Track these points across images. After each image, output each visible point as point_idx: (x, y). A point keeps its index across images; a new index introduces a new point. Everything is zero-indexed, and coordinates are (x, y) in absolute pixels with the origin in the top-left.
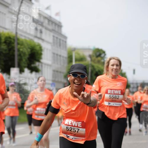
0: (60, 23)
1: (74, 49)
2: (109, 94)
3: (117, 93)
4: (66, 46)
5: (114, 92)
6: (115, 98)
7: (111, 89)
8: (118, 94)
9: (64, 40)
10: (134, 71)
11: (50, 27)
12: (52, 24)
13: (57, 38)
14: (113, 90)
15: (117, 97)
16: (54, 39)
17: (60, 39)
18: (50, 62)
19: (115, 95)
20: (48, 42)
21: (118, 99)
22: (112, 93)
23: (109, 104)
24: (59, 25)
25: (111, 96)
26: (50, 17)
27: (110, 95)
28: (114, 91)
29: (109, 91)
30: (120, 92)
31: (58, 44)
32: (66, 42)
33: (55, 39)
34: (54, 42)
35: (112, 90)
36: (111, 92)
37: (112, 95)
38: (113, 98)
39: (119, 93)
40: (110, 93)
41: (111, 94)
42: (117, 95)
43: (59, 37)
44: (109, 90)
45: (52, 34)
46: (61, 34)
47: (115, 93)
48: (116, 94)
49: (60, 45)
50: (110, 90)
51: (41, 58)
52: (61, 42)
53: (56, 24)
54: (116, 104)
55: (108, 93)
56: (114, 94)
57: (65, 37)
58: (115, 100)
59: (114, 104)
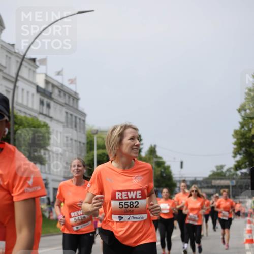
0: (76, 93)
1: (96, 132)
2: (119, 199)
3: (134, 197)
4: (84, 128)
5: (128, 196)
6: (132, 206)
7: (121, 191)
9: (82, 118)
10: (182, 163)
11: (62, 100)
12: (65, 95)
13: (71, 115)
14: (126, 192)
15: (135, 205)
16: (67, 117)
17: (76, 117)
19: (129, 201)
20: (58, 121)
21: (136, 207)
22: (124, 198)
24: (75, 98)
25: (123, 204)
26: (62, 85)
27: (120, 203)
28: (127, 194)
29: (118, 195)
31: (74, 124)
32: (84, 121)
33: (69, 116)
34: (67, 122)
35: (124, 193)
36: (122, 196)
37: (124, 201)
38: (126, 206)
39: (138, 197)
40: (120, 198)
41: (122, 199)
42: (134, 201)
43: (75, 114)
44: (117, 193)
45: (64, 110)
46: (77, 110)
47: (130, 197)
48: (132, 199)
49: (76, 126)
50: (120, 193)
52: (78, 121)
53: (70, 95)
54: (134, 218)
55: (117, 198)
56: (128, 199)
57: (84, 115)
58: (132, 209)
59: (131, 218)
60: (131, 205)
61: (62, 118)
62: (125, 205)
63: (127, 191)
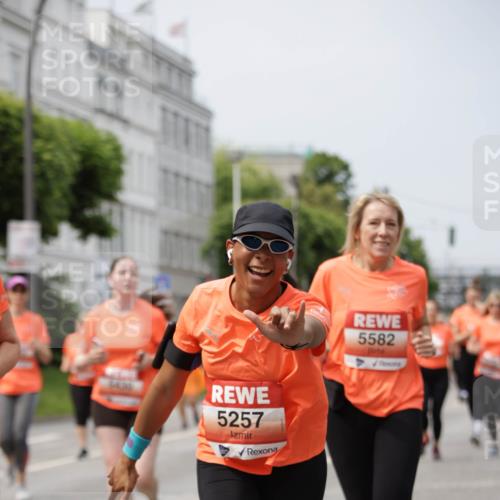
0: (186, 60)
1: (239, 156)
2: (359, 328)
3: (387, 326)
4: (208, 146)
5: (376, 323)
6: (381, 342)
7: (365, 313)
8: (390, 329)
9: (203, 122)
10: (452, 233)
12: (158, 64)
13: (176, 115)
14: (373, 316)
15: (387, 340)
16: (164, 120)
17: (187, 120)
18: (149, 202)
19: (378, 333)
21: (389, 344)
22: (369, 325)
23: (360, 362)
24: (184, 71)
25: (367, 337)
26: (153, 40)
27: (361, 334)
28: (375, 319)
29: (358, 320)
30: (396, 321)
31: (181, 137)
32: (207, 130)
33: (170, 118)
34: (165, 131)
35: (369, 316)
36: (365, 322)
37: (368, 332)
38: (372, 341)
39: (394, 326)
40: (362, 325)
41: (365, 328)
42: (387, 333)
43: (184, 113)
44: (357, 316)
45: (158, 101)
46: (189, 102)
47: (380, 325)
48: (383, 328)
49: (187, 141)
50: (362, 316)
51: (118, 187)
52: (193, 129)
53: (172, 65)
54: (384, 364)
55: (356, 324)
56: (377, 328)
57: (207, 113)
58: (381, 348)
59: (378, 364)
60: (380, 339)
61: (153, 120)
62: (370, 338)
63: (375, 313)
